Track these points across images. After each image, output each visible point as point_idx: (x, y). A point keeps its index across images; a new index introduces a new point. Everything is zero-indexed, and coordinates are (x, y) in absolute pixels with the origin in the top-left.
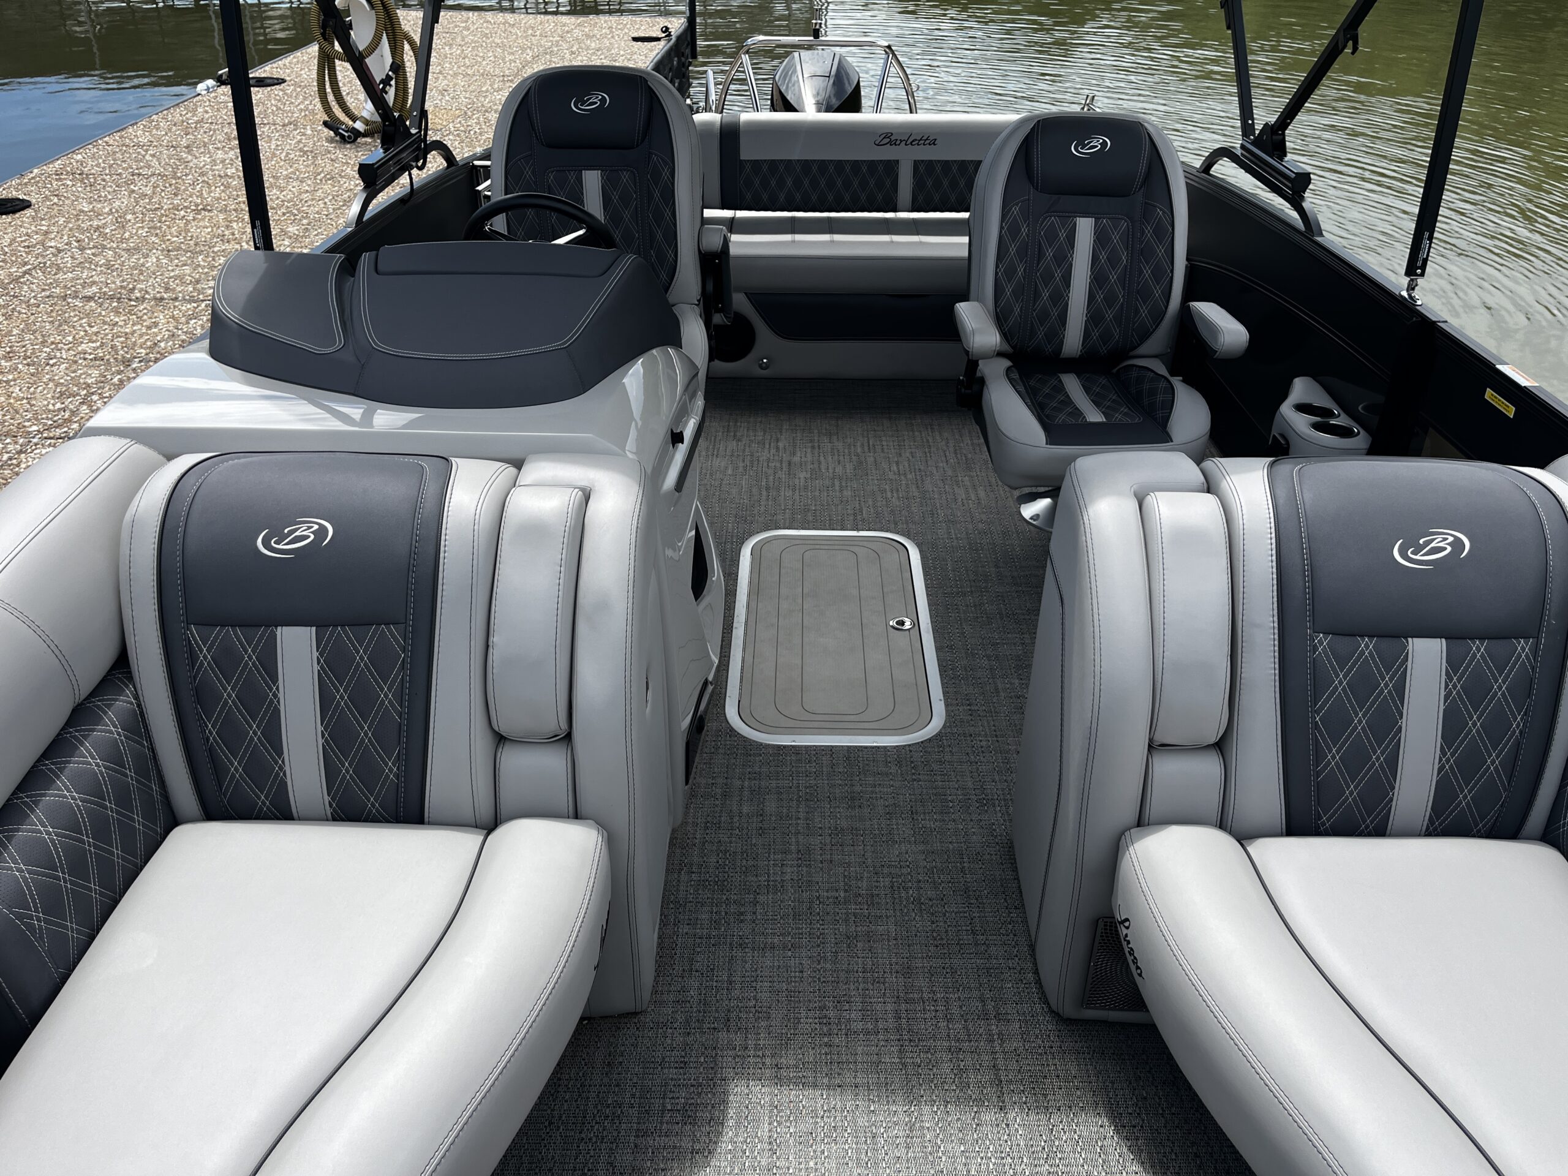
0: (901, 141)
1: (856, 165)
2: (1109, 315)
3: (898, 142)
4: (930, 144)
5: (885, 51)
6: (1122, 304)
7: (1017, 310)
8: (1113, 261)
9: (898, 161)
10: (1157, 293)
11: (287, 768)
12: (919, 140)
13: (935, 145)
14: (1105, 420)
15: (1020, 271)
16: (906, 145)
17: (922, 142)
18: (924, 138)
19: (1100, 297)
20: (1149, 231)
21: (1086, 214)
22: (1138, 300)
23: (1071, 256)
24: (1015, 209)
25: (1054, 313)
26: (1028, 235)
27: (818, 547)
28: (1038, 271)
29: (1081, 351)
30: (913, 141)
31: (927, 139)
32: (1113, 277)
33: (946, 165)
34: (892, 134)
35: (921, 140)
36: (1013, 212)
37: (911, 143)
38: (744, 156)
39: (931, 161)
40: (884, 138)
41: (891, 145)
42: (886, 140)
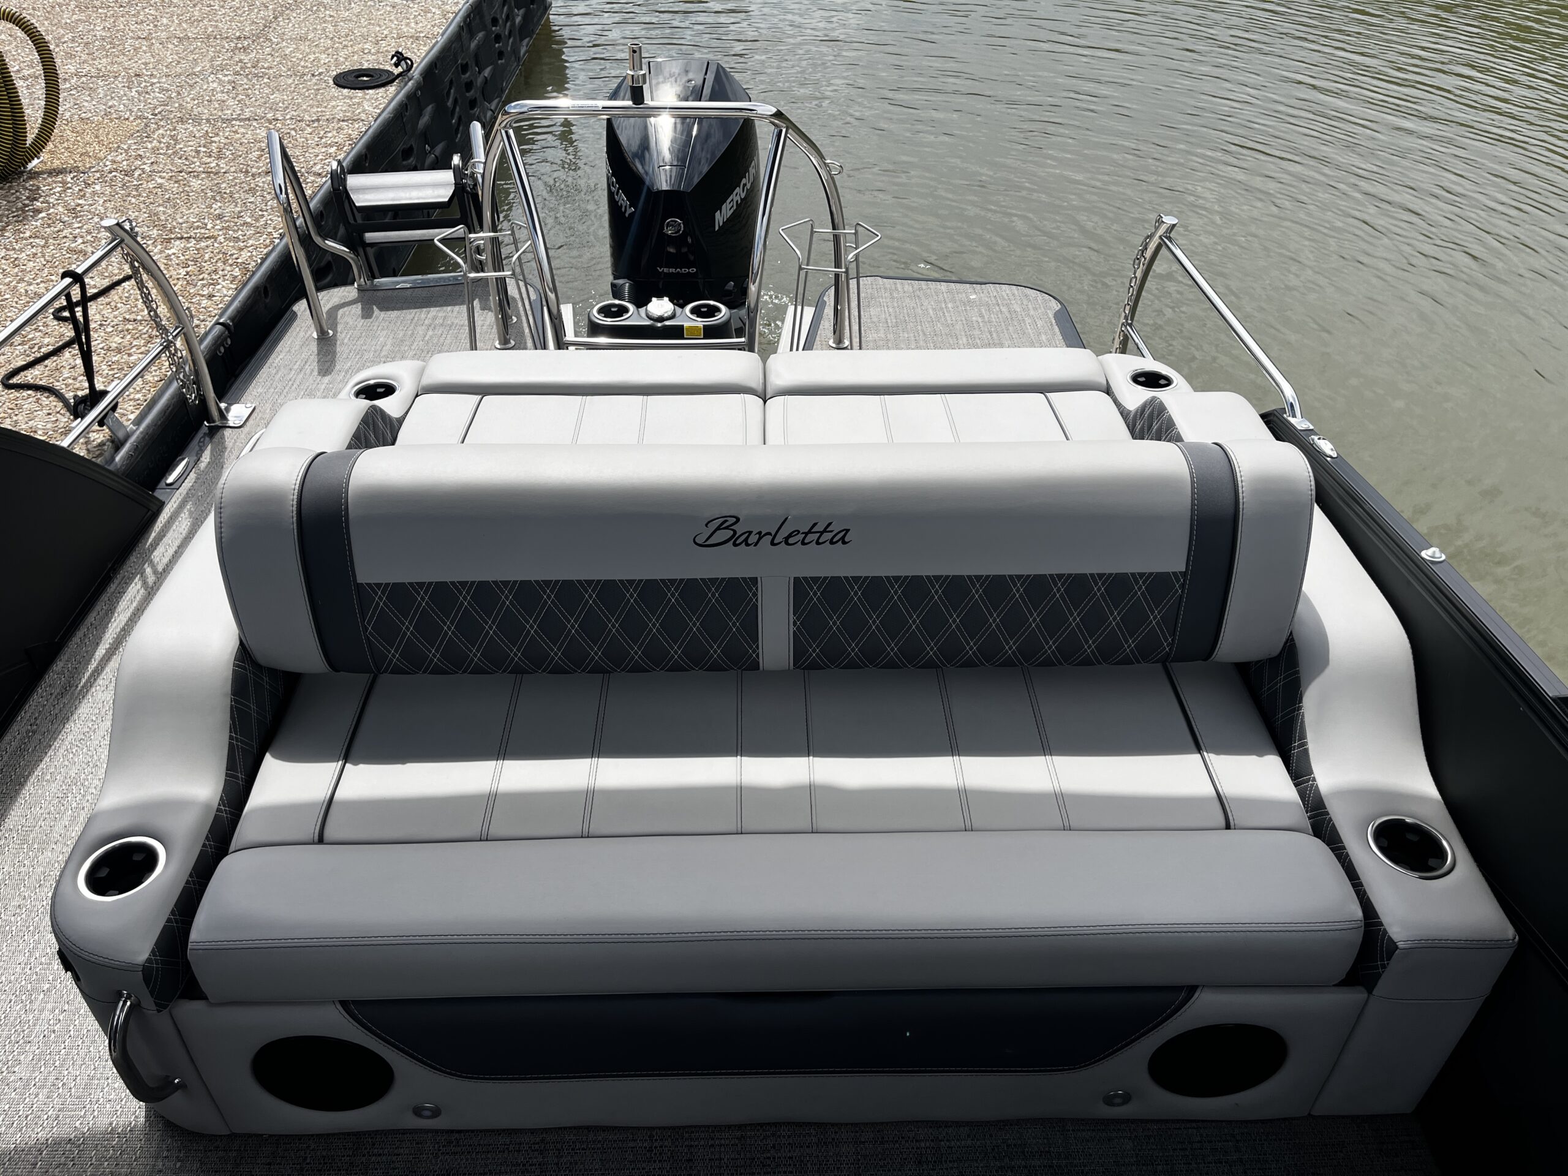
0: (761, 535)
1: (651, 590)
3: (753, 539)
4: (832, 543)
5: (771, 122)
9: (754, 580)
12: (806, 534)
13: (844, 543)
16: (773, 544)
18: (820, 527)
30: (790, 536)
31: (825, 531)
33: (875, 587)
34: (738, 520)
35: (810, 532)
37: (787, 539)
38: (364, 575)
39: (836, 580)
40: (718, 528)
41: (735, 545)
42: (727, 534)
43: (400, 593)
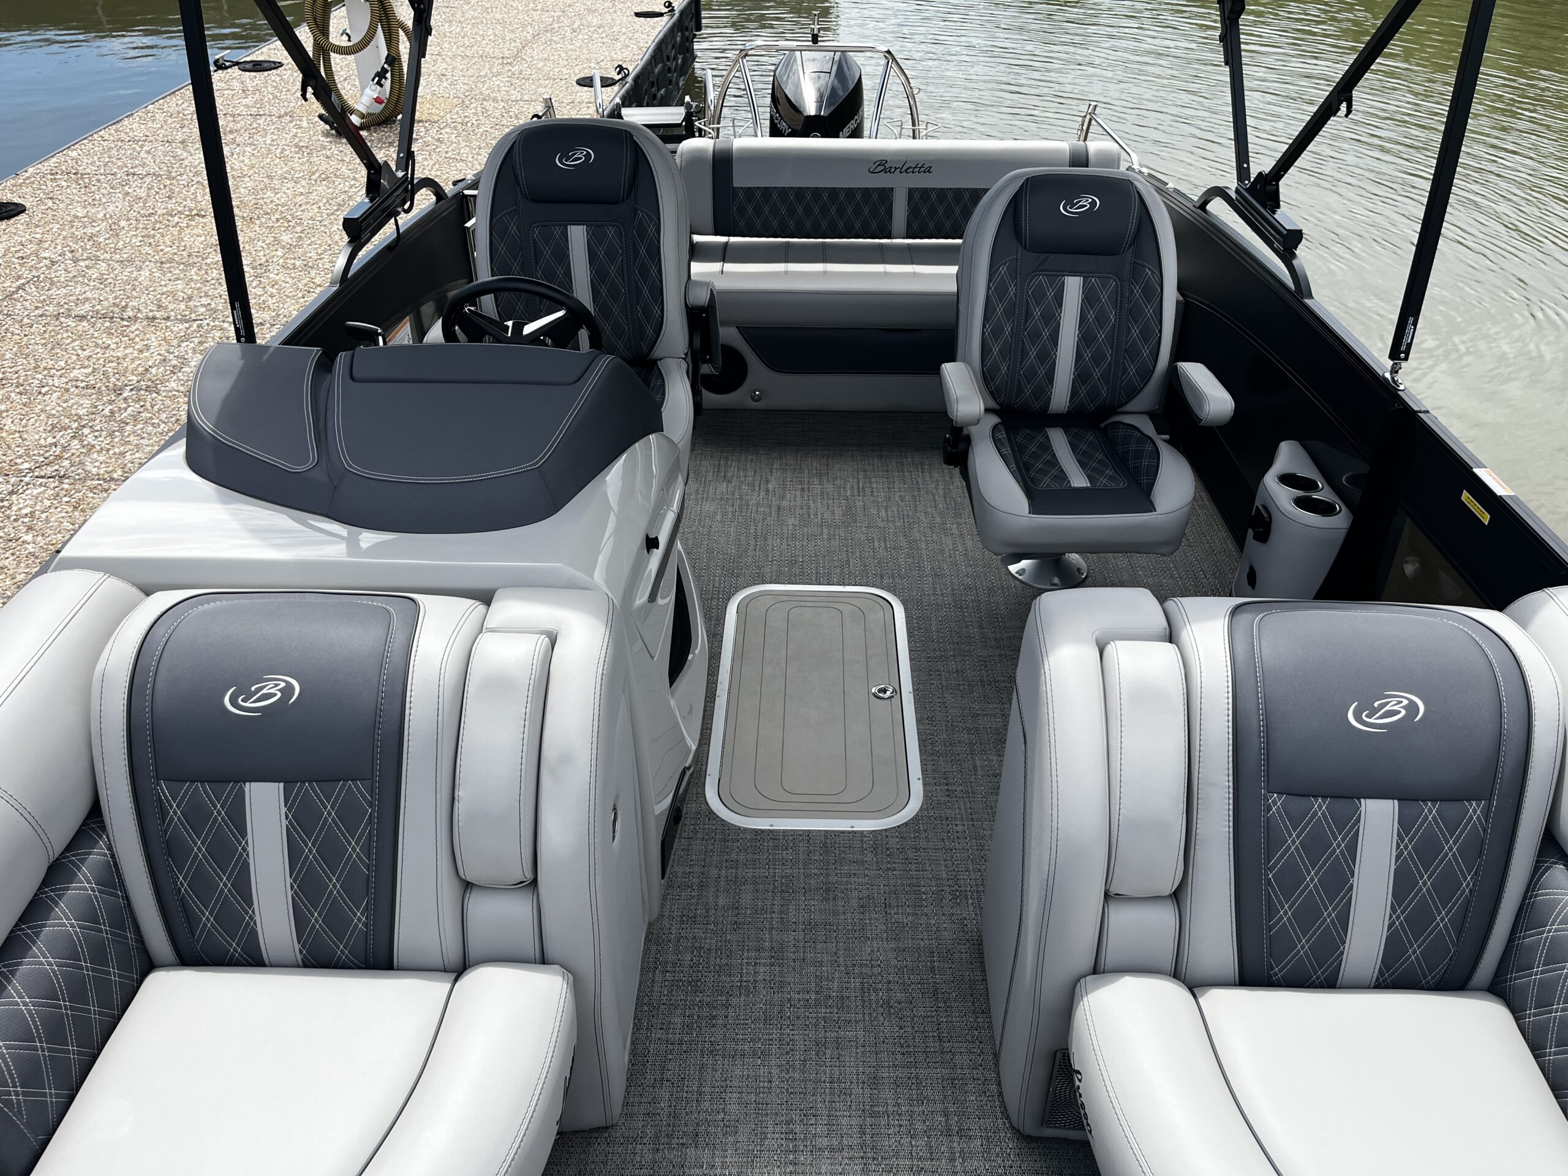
0: (896, 169)
1: (850, 192)
2: (1097, 373)
3: (893, 170)
4: (925, 172)
5: (885, 56)
6: (1110, 362)
7: (1004, 369)
8: (1101, 319)
9: (892, 189)
10: (1146, 352)
11: (257, 918)
12: (914, 168)
13: (930, 172)
14: (1089, 485)
15: (1008, 329)
16: (901, 172)
17: (917, 169)
18: (919, 166)
19: (1088, 355)
20: (1137, 291)
21: (1074, 273)
22: (1126, 359)
23: (1059, 315)
24: (1003, 268)
25: (1042, 371)
26: (1015, 295)
27: (803, 604)
28: (1026, 330)
29: (1069, 408)
30: (908, 169)
31: (922, 167)
32: (1101, 336)
33: (942, 193)
34: (887, 162)
35: (916, 167)
36: (1001, 272)
37: (906, 170)
38: (737, 184)
39: (925, 189)
40: (879, 165)
41: (885, 172)
42: (881, 168)
43: (749, 192)
